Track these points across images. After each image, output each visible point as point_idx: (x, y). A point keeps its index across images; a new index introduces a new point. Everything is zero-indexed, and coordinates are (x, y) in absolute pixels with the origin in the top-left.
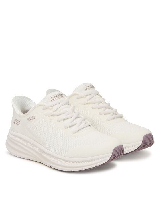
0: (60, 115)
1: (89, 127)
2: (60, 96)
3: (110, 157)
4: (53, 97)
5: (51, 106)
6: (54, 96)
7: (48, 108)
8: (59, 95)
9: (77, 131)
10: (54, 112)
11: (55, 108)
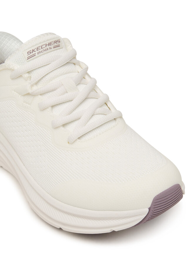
0: (47, 93)
1: (113, 124)
2: (52, 46)
3: (145, 215)
4: (33, 51)
5: (28, 72)
6: (36, 47)
7: (21, 76)
8: (50, 44)
9: (79, 138)
10: (32, 86)
11: (36, 75)
